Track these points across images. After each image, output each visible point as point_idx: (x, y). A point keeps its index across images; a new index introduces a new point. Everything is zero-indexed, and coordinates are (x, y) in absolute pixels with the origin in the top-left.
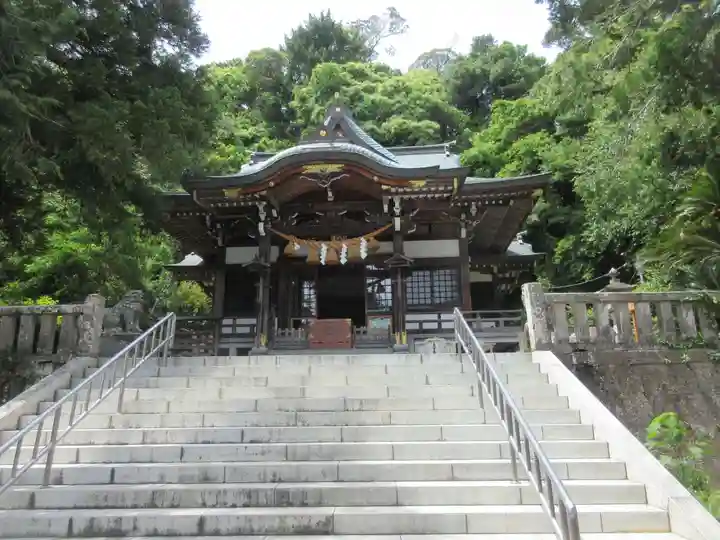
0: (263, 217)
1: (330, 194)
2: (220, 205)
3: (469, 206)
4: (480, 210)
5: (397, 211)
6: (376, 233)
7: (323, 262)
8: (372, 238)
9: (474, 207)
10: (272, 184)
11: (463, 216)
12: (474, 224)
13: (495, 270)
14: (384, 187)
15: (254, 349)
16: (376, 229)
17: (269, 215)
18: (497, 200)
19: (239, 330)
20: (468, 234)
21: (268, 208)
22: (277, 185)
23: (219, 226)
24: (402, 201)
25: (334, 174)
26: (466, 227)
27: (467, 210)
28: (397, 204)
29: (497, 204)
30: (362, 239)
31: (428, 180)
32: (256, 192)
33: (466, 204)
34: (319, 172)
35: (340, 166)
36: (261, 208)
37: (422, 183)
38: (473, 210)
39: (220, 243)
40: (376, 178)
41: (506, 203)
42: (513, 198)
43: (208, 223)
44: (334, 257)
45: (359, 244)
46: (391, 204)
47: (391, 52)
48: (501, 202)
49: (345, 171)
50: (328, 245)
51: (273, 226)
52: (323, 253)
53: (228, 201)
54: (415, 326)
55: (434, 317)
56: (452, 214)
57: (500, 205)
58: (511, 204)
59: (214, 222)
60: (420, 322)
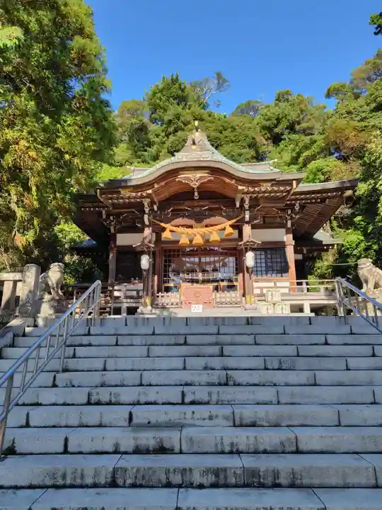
0: (147, 210)
1: (196, 194)
2: (116, 201)
3: (294, 204)
4: (302, 207)
5: (247, 206)
9: (297, 205)
10: (156, 185)
11: (289, 212)
12: (298, 216)
13: (305, 252)
14: (240, 188)
17: (152, 210)
18: (316, 199)
20: (292, 225)
21: (151, 204)
23: (111, 218)
24: (251, 199)
25: (202, 178)
26: (291, 220)
27: (292, 207)
28: (247, 202)
29: (316, 202)
31: (272, 182)
32: (144, 192)
33: (293, 202)
34: (191, 176)
35: (207, 172)
36: (146, 204)
37: (268, 185)
38: (297, 207)
39: (112, 230)
40: (234, 181)
41: (323, 200)
42: (329, 197)
43: (104, 217)
46: (242, 201)
48: (319, 200)
49: (211, 176)
51: (154, 218)
53: (122, 198)
54: (257, 291)
55: (272, 284)
56: (281, 210)
57: (319, 203)
58: (327, 202)
59: (108, 215)
60: (261, 288)
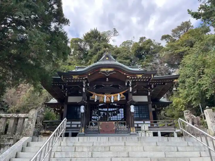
0: (84, 86)
1: (107, 79)
2: (70, 81)
3: (151, 85)
4: (155, 86)
5: (130, 85)
6: (123, 92)
7: (105, 102)
8: (122, 94)
9: (153, 85)
10: (89, 74)
11: (149, 88)
12: (153, 90)
13: (156, 107)
14: (128, 77)
15: (80, 133)
16: (123, 91)
17: (87, 85)
18: (161, 83)
19: (73, 126)
20: (151, 94)
21: (86, 83)
22: (91, 75)
23: (66, 89)
25: (111, 72)
26: (150, 92)
27: (150, 86)
28: (131, 83)
30: (118, 94)
31: (142, 75)
32: (84, 77)
33: (151, 84)
34: (106, 71)
35: (113, 69)
36: (84, 83)
37: (141, 76)
38: (153, 86)
39: (66, 95)
40: (125, 74)
41: (164, 84)
42: (167, 82)
43: (63, 88)
44: (109, 100)
45: (117, 96)
46: (128, 83)
47: (113, 41)
48: (162, 84)
49: (114, 71)
50: (107, 96)
51: (88, 89)
52: (105, 98)
53: (73, 80)
54: (136, 125)
55: (142, 122)
56: (145, 87)
57: (162, 85)
58: (166, 84)
59: (65, 88)
60: (138, 124)
